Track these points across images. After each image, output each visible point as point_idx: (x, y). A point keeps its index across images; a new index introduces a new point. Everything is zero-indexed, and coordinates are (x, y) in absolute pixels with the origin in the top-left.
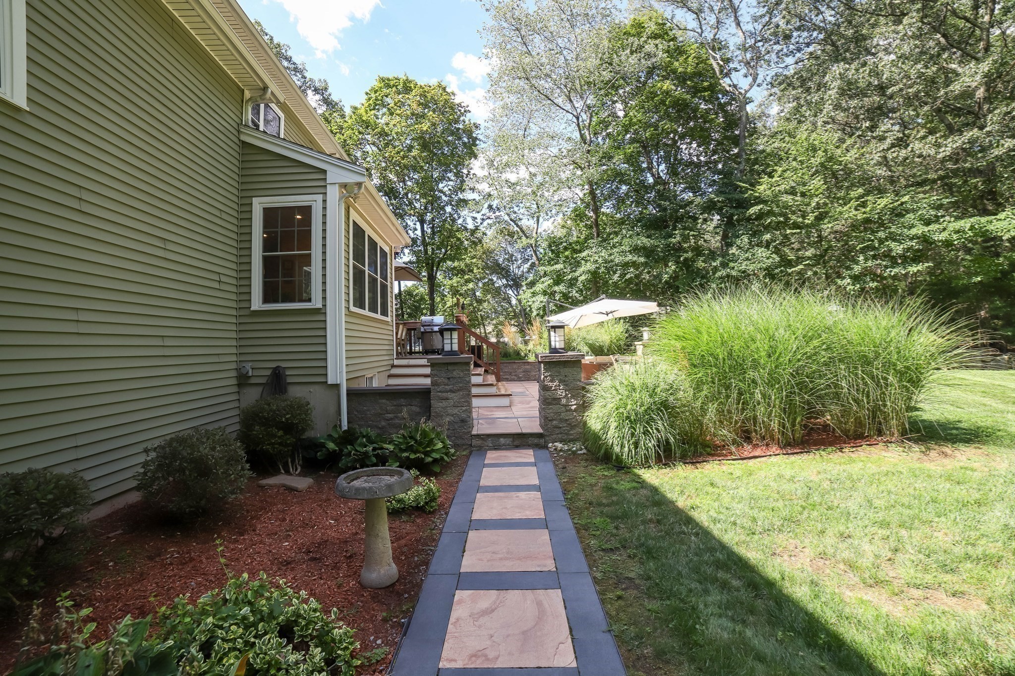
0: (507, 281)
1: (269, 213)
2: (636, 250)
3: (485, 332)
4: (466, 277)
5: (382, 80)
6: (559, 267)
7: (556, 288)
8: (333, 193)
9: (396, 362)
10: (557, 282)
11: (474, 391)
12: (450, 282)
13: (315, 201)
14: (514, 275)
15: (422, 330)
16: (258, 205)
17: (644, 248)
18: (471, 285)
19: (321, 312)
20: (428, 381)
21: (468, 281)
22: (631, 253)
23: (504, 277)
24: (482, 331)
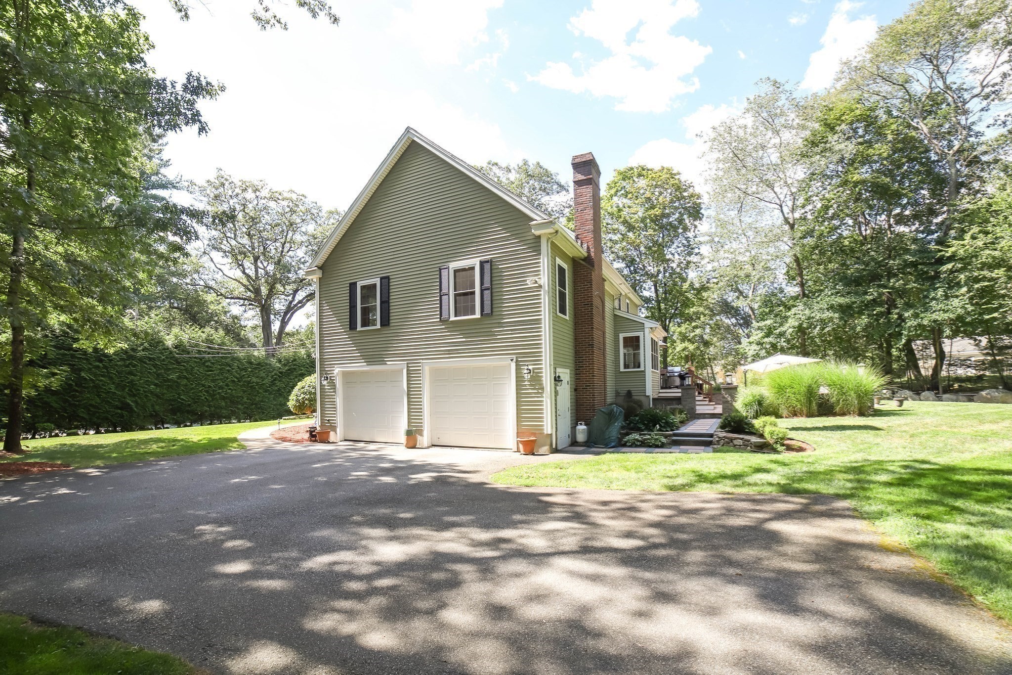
0: (737, 319)
1: (624, 338)
2: (831, 308)
3: (713, 373)
4: (694, 324)
5: (620, 173)
6: (768, 322)
7: (766, 340)
8: (647, 331)
9: (661, 391)
10: (768, 335)
11: (697, 403)
12: (679, 330)
13: (640, 334)
14: (744, 314)
15: (668, 375)
16: (622, 336)
17: (840, 305)
18: (698, 331)
19: (644, 372)
20: (680, 395)
21: (696, 327)
22: (828, 311)
23: (733, 316)
24: (710, 371)
